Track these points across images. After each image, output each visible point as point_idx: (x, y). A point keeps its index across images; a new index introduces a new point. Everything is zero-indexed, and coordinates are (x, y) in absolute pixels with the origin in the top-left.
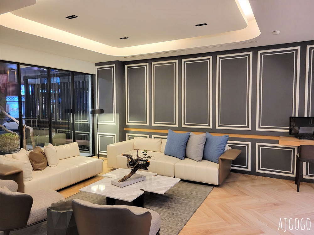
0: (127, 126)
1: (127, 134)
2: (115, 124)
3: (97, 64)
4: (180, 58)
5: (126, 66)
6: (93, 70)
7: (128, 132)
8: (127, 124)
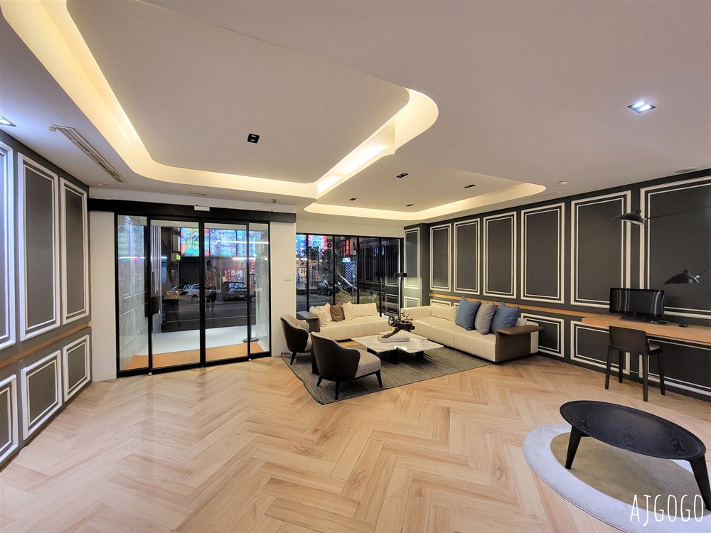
0: (431, 292)
1: (431, 300)
2: (418, 288)
3: (405, 228)
4: (481, 216)
5: (431, 228)
6: (402, 234)
7: (432, 298)
8: (431, 289)
